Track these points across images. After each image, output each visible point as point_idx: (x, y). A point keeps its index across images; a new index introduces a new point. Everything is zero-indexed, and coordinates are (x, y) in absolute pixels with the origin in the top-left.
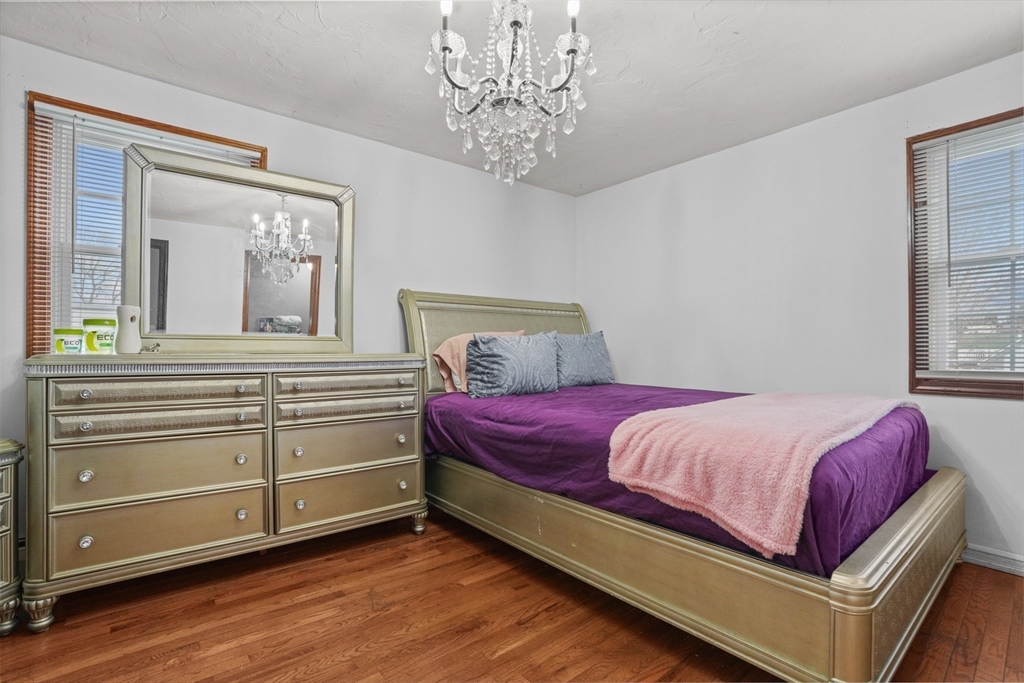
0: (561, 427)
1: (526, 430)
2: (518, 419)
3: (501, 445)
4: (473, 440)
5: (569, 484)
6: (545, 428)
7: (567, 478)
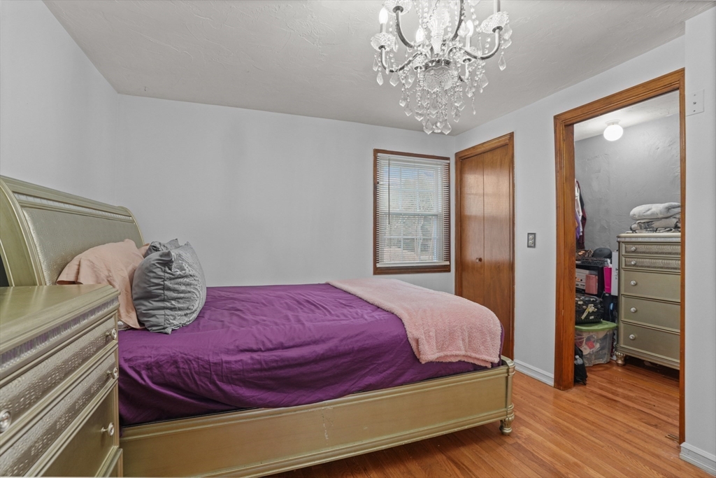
0: (357, 335)
1: (320, 349)
2: (297, 341)
3: (282, 373)
4: (230, 381)
5: (370, 380)
6: (341, 341)
7: (364, 376)
